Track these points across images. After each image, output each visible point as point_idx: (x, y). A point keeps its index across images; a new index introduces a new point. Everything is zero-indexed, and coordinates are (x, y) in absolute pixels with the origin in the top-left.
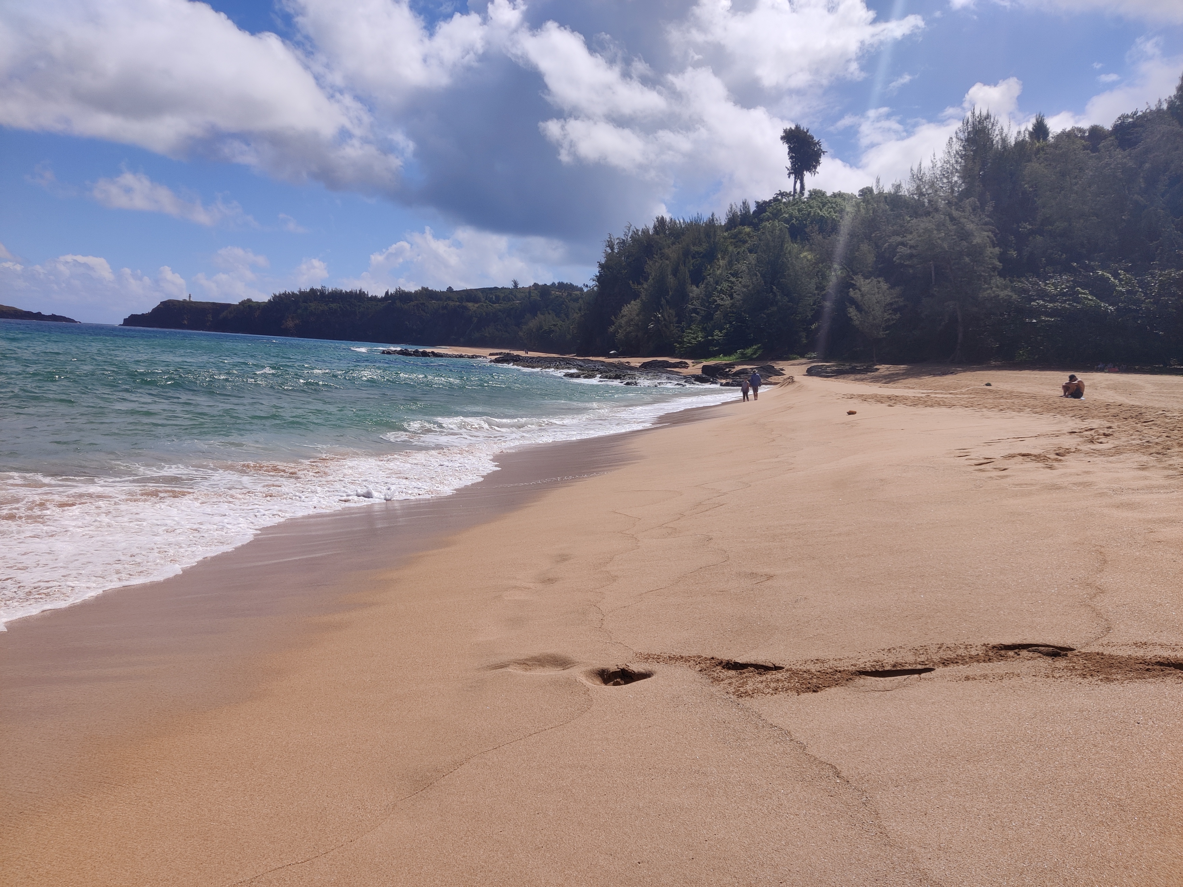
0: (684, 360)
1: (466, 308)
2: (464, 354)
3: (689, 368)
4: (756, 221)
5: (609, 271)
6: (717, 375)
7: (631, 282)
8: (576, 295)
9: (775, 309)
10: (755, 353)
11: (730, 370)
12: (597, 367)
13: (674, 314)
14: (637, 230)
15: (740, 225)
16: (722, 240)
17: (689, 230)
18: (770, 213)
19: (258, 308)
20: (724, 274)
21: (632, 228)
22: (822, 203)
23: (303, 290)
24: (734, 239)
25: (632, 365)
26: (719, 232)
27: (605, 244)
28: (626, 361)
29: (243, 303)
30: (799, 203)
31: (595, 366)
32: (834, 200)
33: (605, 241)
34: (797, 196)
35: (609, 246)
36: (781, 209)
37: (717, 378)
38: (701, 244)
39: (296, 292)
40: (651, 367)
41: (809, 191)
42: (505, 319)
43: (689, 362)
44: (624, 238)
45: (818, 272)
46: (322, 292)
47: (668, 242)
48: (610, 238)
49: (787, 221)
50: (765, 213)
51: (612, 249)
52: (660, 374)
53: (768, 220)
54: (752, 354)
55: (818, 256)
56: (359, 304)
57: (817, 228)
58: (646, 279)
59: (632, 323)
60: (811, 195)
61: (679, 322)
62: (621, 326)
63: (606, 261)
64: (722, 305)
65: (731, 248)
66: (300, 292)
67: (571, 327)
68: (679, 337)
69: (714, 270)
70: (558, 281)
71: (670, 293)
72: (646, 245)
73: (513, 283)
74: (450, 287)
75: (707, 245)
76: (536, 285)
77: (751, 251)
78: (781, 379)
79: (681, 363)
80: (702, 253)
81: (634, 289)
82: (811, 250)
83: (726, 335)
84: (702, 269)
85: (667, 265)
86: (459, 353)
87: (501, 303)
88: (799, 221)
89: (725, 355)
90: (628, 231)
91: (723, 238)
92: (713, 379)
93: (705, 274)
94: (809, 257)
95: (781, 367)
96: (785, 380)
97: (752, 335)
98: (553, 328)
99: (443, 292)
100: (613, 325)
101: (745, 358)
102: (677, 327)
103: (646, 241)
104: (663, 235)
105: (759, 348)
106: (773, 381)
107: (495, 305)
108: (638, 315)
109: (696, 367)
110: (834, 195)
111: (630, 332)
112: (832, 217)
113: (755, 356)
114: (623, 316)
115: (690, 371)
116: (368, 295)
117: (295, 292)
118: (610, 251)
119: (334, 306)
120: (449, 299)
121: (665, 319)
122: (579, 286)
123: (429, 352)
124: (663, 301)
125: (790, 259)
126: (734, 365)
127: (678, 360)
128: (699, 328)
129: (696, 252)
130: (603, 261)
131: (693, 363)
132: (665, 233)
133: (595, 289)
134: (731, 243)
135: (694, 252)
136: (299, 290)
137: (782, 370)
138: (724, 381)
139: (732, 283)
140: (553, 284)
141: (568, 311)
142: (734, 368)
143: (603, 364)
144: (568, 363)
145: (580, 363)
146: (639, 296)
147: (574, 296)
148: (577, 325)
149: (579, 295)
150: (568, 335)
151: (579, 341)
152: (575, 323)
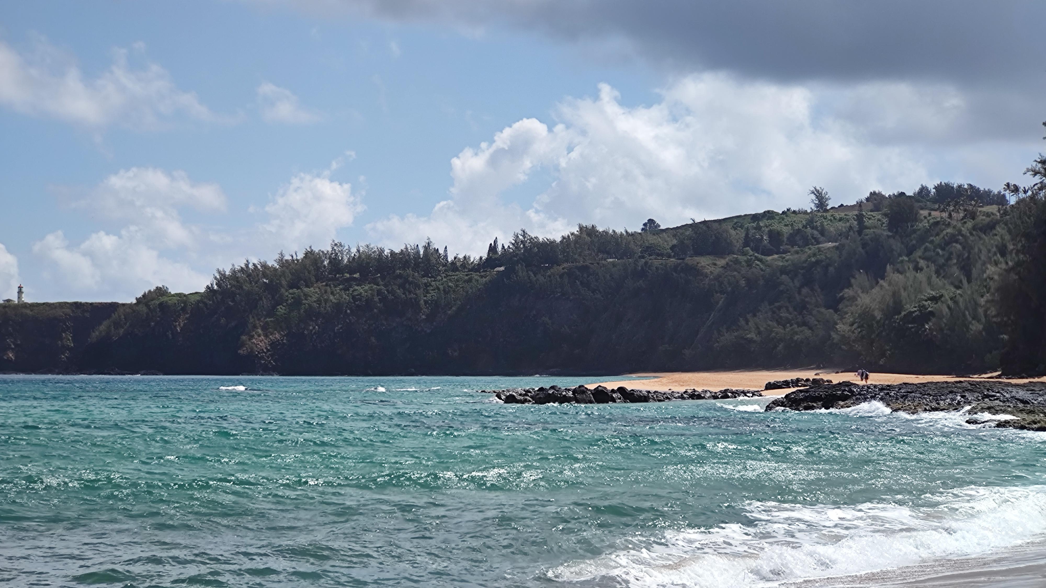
1: (695, 271)
2: (699, 389)
8: (988, 215)
19: (184, 309)
23: (288, 257)
29: (145, 300)
39: (272, 262)
42: (799, 293)
46: (335, 261)
56: (425, 280)
66: (281, 261)
67: (982, 301)
70: (937, 182)
73: (813, 197)
74: (651, 221)
76: (875, 197)
86: (690, 389)
87: (785, 252)
98: (931, 306)
99: (633, 235)
107: (769, 258)
116: (446, 256)
117: (270, 264)
119: (363, 290)
120: (650, 250)
123: (613, 391)
136: (277, 257)
140: (923, 190)
141: (968, 258)
144: (987, 396)
145: (1022, 394)
147: (982, 220)
148: (996, 295)
149: (996, 215)
150: (973, 322)
151: (1006, 337)
152: (992, 290)
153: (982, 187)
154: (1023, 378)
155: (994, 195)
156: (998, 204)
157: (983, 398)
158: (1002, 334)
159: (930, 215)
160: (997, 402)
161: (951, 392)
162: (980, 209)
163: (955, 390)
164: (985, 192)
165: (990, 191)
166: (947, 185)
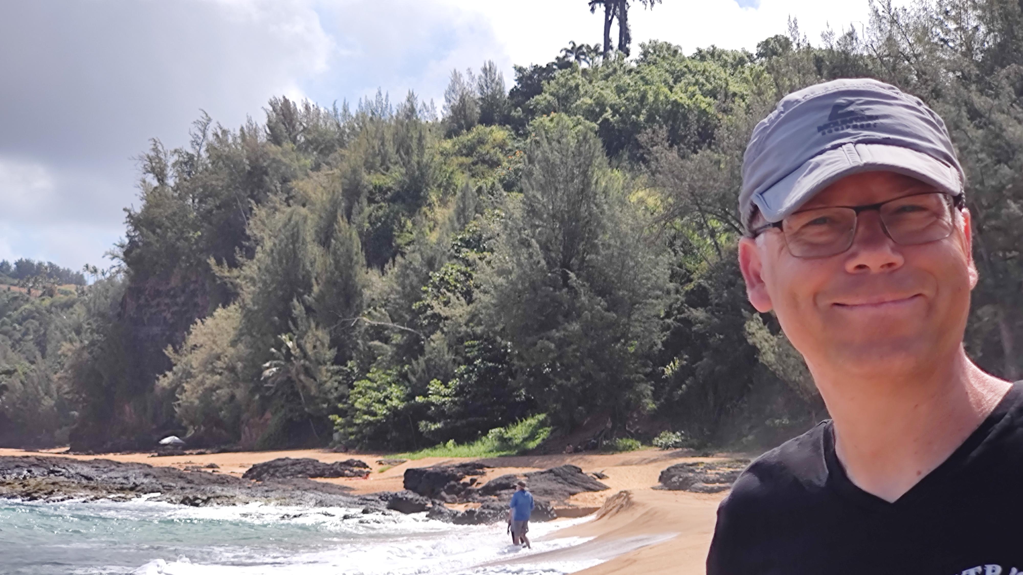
0: (357, 458)
3: (371, 477)
4: (518, 113)
5: (154, 232)
6: (443, 494)
7: (212, 261)
8: (66, 293)
9: (575, 327)
10: (532, 437)
11: (473, 481)
12: (132, 480)
13: (327, 340)
14: (224, 132)
15: (481, 122)
16: (438, 158)
17: (356, 135)
18: (552, 94)
20: (449, 241)
21: (212, 128)
22: (672, 73)
24: (467, 155)
25: (224, 471)
26: (429, 140)
27: (140, 166)
28: (207, 463)
30: (619, 73)
31: (126, 478)
32: (701, 66)
33: (141, 158)
34: (613, 55)
35: (153, 170)
36: (577, 86)
37: (443, 499)
38: (387, 169)
40: (273, 475)
41: (642, 46)
43: (369, 460)
44: (191, 151)
45: (674, 238)
47: (303, 161)
48: (155, 150)
49: (591, 114)
50: (539, 93)
51: (161, 177)
52: (298, 493)
53: (547, 111)
54: (525, 440)
55: (670, 200)
57: (663, 133)
58: (250, 254)
59: (219, 364)
60: (645, 54)
61: (340, 360)
62: (190, 373)
63: (147, 209)
64: (446, 318)
65: (461, 179)
67: (55, 377)
68: (342, 398)
69: (422, 233)
70: (17, 258)
71: (316, 289)
72: (248, 168)
75: (403, 170)
77: (509, 187)
78: (601, 499)
79: (348, 464)
80: (389, 189)
81: (221, 278)
82: (653, 185)
83: (460, 391)
84: (392, 230)
85: (305, 219)
88: (621, 115)
89: (459, 442)
90: (200, 135)
91: (442, 153)
92: (433, 503)
93: (399, 241)
94: (651, 201)
95: (598, 471)
96: (609, 500)
97: (523, 392)
98: (4, 380)
100: (170, 370)
101: (510, 448)
102: (338, 372)
103: (248, 158)
104: (291, 145)
105: (542, 424)
106: (581, 505)
108: (233, 344)
109: (388, 473)
110: (701, 55)
111: (213, 389)
112: (699, 107)
113: (532, 445)
114: (195, 347)
115: (375, 483)
118: (155, 183)
121: (305, 356)
122: (74, 271)
124: (298, 309)
125: (606, 207)
126: (481, 466)
127: (343, 457)
128: (389, 375)
129: (375, 187)
130: (138, 207)
131: (380, 463)
132: (294, 141)
133: (120, 278)
134: (461, 165)
135: (371, 187)
137: (601, 476)
138: (461, 508)
139: (468, 263)
140: (4, 265)
141: (45, 334)
142: (483, 474)
143: (149, 471)
144: (53, 472)
145: (86, 470)
146: (236, 295)
147: (60, 298)
148: (70, 372)
149: (73, 294)
150: (46, 397)
151: (76, 413)
152: (66, 366)
153: (62, 265)
154: (89, 454)
155: (73, 275)
156: (76, 283)
157: (49, 474)
158: (73, 410)
159: (9, 289)
160: (62, 477)
161: (17, 467)
162: (59, 287)
163: (22, 464)
164: (64, 270)
165: (69, 271)
166: (28, 262)
